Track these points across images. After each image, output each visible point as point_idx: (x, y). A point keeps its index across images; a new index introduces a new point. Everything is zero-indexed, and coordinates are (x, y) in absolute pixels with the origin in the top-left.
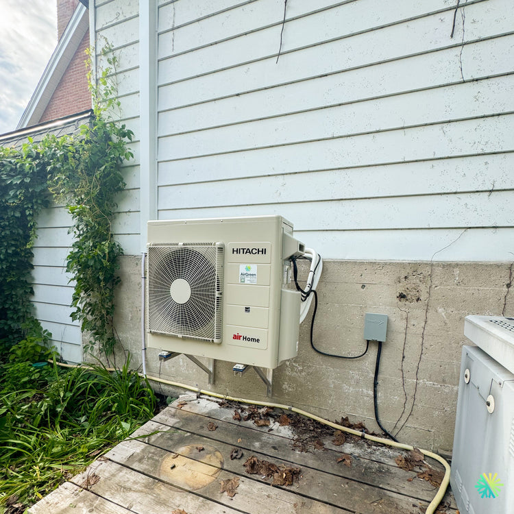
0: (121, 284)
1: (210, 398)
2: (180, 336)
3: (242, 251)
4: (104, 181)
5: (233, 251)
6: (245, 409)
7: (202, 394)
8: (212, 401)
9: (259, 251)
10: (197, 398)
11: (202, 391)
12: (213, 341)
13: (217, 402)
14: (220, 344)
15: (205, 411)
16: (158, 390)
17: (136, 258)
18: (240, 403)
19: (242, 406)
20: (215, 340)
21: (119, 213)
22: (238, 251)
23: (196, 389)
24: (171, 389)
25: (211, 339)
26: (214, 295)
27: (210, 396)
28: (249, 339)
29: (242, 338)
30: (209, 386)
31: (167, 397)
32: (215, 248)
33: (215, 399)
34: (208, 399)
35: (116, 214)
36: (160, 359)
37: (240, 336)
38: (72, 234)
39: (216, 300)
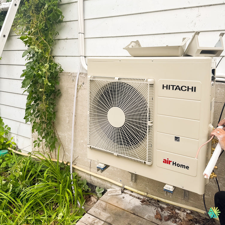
0: (61, 95)
1: (132, 194)
2: (116, 154)
3: (171, 87)
4: (48, 17)
5: (163, 87)
6: (164, 208)
7: (125, 189)
8: (134, 197)
9: (188, 89)
10: (122, 192)
11: (126, 187)
12: (145, 163)
13: (139, 198)
14: (151, 166)
15: (130, 207)
16: (89, 181)
17: (72, 76)
18: (158, 201)
19: (160, 204)
20: (147, 163)
21: (59, 40)
22: (168, 87)
23: (121, 185)
24: (99, 181)
25: (143, 161)
26: (146, 124)
27: (132, 192)
28: (178, 165)
29: (171, 163)
30: (132, 183)
31: (96, 187)
32: (147, 84)
33: (136, 195)
34: (131, 195)
35: (56, 41)
36: (98, 170)
37: (170, 162)
38: (26, 57)
39: (148, 129)
